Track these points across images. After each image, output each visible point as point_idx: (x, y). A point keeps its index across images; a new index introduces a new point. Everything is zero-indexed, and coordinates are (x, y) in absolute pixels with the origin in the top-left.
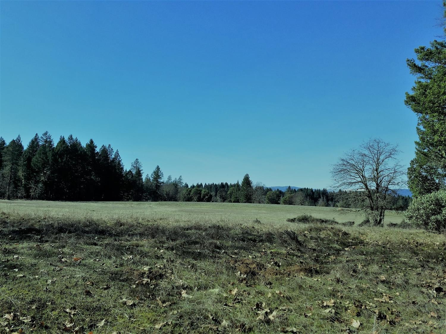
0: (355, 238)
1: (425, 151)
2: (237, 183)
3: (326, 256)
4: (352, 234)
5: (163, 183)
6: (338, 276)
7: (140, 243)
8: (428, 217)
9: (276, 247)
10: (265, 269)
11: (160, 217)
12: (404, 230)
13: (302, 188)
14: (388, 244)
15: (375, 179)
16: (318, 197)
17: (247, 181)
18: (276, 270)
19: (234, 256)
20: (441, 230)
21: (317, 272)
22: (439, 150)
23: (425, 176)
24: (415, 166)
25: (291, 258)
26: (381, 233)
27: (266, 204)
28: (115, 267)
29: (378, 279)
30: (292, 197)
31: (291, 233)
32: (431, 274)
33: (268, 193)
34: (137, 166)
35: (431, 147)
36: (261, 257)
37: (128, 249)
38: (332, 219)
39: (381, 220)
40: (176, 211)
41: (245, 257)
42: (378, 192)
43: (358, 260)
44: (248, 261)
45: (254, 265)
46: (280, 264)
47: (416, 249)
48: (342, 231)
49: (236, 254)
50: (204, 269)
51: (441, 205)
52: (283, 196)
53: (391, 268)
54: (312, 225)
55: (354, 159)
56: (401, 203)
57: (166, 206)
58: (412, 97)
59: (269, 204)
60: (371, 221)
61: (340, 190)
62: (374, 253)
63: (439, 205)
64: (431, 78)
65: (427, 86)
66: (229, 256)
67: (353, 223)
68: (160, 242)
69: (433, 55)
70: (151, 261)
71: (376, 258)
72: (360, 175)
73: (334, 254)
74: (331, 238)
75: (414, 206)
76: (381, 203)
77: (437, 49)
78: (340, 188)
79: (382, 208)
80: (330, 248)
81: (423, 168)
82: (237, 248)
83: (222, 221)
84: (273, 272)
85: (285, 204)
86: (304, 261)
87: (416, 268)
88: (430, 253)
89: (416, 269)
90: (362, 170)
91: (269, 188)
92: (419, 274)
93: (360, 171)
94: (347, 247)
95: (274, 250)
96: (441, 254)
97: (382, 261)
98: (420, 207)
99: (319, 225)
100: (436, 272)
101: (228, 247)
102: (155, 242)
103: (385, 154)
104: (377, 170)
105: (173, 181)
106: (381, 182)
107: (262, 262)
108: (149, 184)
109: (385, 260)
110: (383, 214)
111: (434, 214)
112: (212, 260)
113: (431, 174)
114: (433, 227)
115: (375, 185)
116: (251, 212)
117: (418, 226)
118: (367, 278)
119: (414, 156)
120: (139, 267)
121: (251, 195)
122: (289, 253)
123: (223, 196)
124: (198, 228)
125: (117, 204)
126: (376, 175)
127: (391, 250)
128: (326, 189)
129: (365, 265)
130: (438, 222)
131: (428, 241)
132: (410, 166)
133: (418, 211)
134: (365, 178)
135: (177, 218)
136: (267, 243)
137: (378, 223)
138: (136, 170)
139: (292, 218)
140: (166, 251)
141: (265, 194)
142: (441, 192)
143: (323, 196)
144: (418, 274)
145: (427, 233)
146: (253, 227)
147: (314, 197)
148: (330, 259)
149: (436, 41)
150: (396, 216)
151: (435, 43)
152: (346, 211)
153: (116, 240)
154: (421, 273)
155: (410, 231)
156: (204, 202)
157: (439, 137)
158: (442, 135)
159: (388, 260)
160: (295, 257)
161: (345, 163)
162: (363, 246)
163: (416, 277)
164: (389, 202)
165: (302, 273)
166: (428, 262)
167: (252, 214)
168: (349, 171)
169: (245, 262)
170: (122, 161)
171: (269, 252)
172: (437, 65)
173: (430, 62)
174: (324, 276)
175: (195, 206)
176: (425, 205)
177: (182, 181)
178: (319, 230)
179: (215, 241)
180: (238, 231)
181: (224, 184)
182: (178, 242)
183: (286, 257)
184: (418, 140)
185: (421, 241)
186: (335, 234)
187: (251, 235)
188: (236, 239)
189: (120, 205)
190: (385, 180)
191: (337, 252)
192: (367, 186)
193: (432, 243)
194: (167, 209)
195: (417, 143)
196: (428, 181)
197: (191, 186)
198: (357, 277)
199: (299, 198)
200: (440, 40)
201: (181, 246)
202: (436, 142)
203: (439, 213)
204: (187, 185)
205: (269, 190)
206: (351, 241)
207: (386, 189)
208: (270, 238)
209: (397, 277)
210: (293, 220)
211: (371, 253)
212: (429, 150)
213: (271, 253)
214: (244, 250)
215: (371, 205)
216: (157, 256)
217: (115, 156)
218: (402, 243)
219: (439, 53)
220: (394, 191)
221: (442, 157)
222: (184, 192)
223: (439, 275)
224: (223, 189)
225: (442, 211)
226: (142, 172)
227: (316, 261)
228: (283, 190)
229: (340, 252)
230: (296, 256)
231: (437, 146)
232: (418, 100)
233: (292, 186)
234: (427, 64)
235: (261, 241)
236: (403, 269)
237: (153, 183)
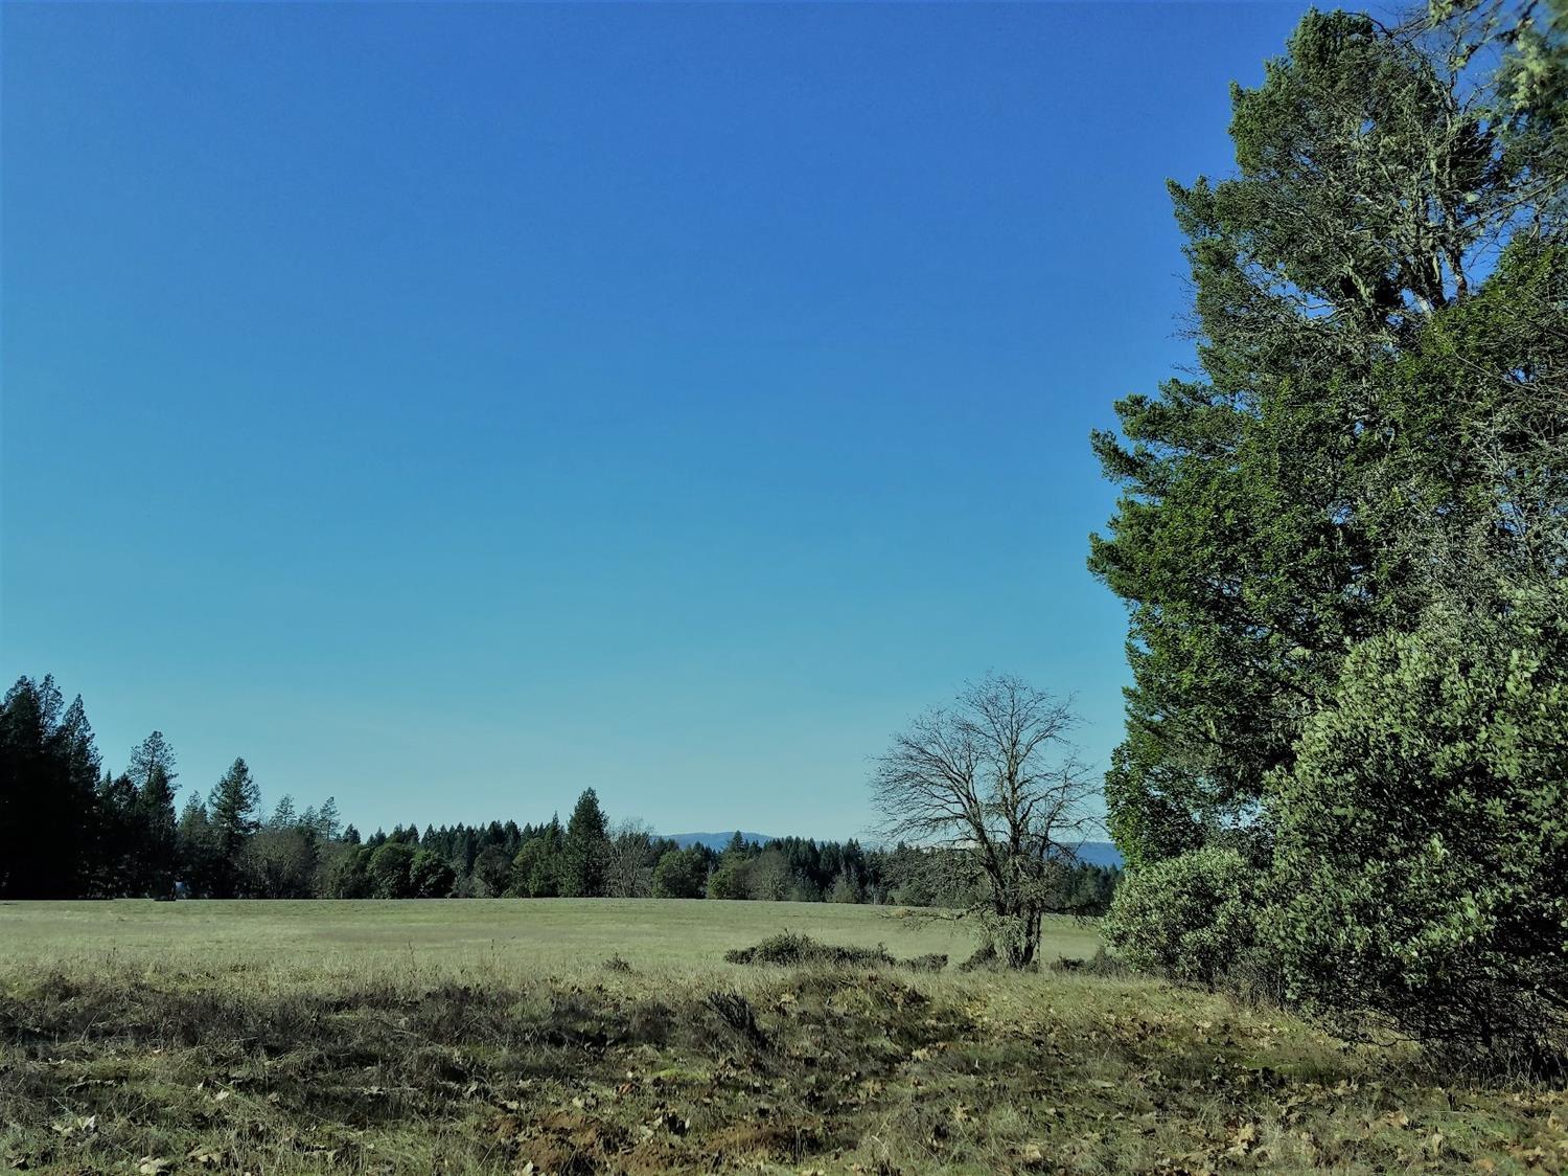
0: (945, 1014)
1: (1157, 718)
2: (550, 821)
3: (847, 1083)
4: (938, 1000)
5: (257, 825)
6: (884, 1153)
7: (138, 1065)
8: (1175, 938)
9: (675, 1060)
10: (631, 1145)
11: (231, 960)
12: (1104, 983)
13: (780, 837)
14: (1051, 1031)
15: (1008, 807)
16: (831, 868)
17: (589, 816)
18: (671, 1146)
19: (514, 1105)
20: (1216, 978)
21: (815, 1145)
22: (1198, 718)
23: (1161, 800)
24: (1126, 767)
25: (726, 1098)
26: (1032, 994)
27: (653, 900)
28: (18, 1166)
29: (1017, 1159)
30: (746, 872)
31: (734, 1002)
32: (1189, 1131)
33: (663, 858)
34: (156, 759)
35: (1171, 708)
36: (617, 1102)
37: (80, 1089)
38: (874, 947)
39: (1029, 949)
40: (301, 938)
41: (558, 1104)
42: (1017, 852)
43: (953, 1091)
44: (566, 1123)
45: (591, 1135)
46: (687, 1125)
47: (1139, 1046)
48: (906, 987)
49: (523, 1095)
50: (389, 1163)
51: (1211, 895)
52: (716, 869)
53: (1060, 1115)
54: (807, 970)
55: (940, 740)
56: (1090, 888)
57: (263, 918)
58: (1109, 548)
59: (665, 897)
60: (1002, 952)
61: (901, 846)
62: (1007, 1065)
63: (1204, 897)
64: (1163, 493)
65: (1153, 516)
66: (495, 1104)
67: (945, 958)
68: (218, 1060)
69: (1170, 422)
70: (174, 1136)
71: (1012, 1083)
72: (960, 794)
73: (876, 1073)
74: (867, 1013)
75: (1129, 900)
76: (1029, 889)
77: (1180, 404)
78: (900, 838)
79: (1033, 909)
80: (862, 1054)
81: (1152, 774)
82: (528, 1072)
83: (485, 969)
84: (657, 1156)
85: (719, 898)
86: (773, 1109)
87: (1141, 1111)
88: (1183, 1059)
89: (1141, 1115)
90: (967, 778)
91: (666, 840)
92: (1150, 1132)
93: (959, 779)
94: (923, 1044)
95: (668, 1072)
96: (1218, 1062)
97: (1032, 1093)
98: (1147, 901)
99: (830, 969)
100: (1204, 1122)
101: (493, 1070)
102: (200, 1060)
103: (1034, 728)
104: (1010, 779)
105: (298, 818)
106: (1024, 817)
107: (623, 1122)
108: (199, 830)
109: (1040, 1087)
110: (1035, 929)
111: (1190, 926)
112: (426, 1126)
113: (1176, 796)
114: (1192, 970)
115: (1008, 828)
116: (600, 933)
117: (1145, 966)
118: (980, 1154)
119: (1122, 736)
120: (119, 1164)
121: (600, 868)
122: (722, 1079)
123: (496, 872)
124: (383, 999)
125: (60, 910)
126: (1008, 795)
127: (1061, 1051)
128: (857, 841)
129: (977, 1110)
130: (1205, 953)
131: (1178, 1018)
132: (1112, 768)
133: (1144, 916)
134: (975, 802)
135: (302, 963)
136: (645, 1046)
137: (1023, 958)
138: (150, 776)
139: (743, 949)
140: (239, 1097)
141: (654, 861)
142: (1209, 851)
143: (847, 866)
144: (1146, 1133)
145: (1174, 990)
146: (600, 988)
147: (818, 868)
148: (860, 1093)
149: (1175, 381)
150: (1077, 935)
151: (1174, 389)
152: (921, 919)
153: (33, 1055)
154: (1154, 1131)
155: (1122, 985)
156: (419, 897)
157: (1196, 677)
158: (1202, 671)
159: (1052, 1087)
160: (743, 1093)
161: (914, 753)
162: (973, 1040)
163: (1140, 1143)
164: (1052, 887)
165: (762, 1152)
166: (1178, 1088)
167: (603, 938)
168: (926, 781)
169: (557, 1125)
170: (95, 742)
171: (648, 1080)
172: (1182, 453)
173: (1160, 443)
174: (837, 1157)
175: (385, 917)
176: (1161, 895)
177: (334, 819)
178: (828, 987)
179: (446, 1051)
180: (542, 1006)
181: (503, 826)
182: (292, 1057)
183: (710, 1096)
184: (1133, 685)
185: (1157, 1019)
186: (882, 1000)
187: (585, 1016)
188: (528, 1038)
189: (77, 913)
190: (1036, 813)
191: (887, 1067)
192: (983, 831)
193: (1188, 1025)
194: (269, 930)
195: (1130, 694)
196: (1170, 815)
197: (372, 838)
198: (949, 1153)
199: (770, 872)
200: (1187, 380)
201: (303, 1072)
202: (1187, 692)
203: (1207, 923)
204: (356, 832)
205: (668, 846)
206: (933, 1022)
207: (1041, 843)
208: (657, 1025)
209: (1077, 1148)
210: (744, 957)
211: (996, 1064)
212: (1166, 718)
213: (657, 1082)
214: (557, 1077)
215: (997, 895)
216: (201, 1116)
217: (68, 721)
218: (1095, 1026)
219: (1186, 418)
220: (1067, 850)
221: (1208, 740)
222: (341, 860)
223: (1211, 1135)
224: (498, 846)
225: (1214, 915)
226: (171, 783)
227: (814, 1101)
228: (717, 848)
229: (896, 1065)
230: (747, 1088)
231: (1189, 704)
232: (1128, 558)
233: (746, 832)
234: (1151, 449)
235: (625, 1039)
236: (1099, 1118)
237: (216, 826)
